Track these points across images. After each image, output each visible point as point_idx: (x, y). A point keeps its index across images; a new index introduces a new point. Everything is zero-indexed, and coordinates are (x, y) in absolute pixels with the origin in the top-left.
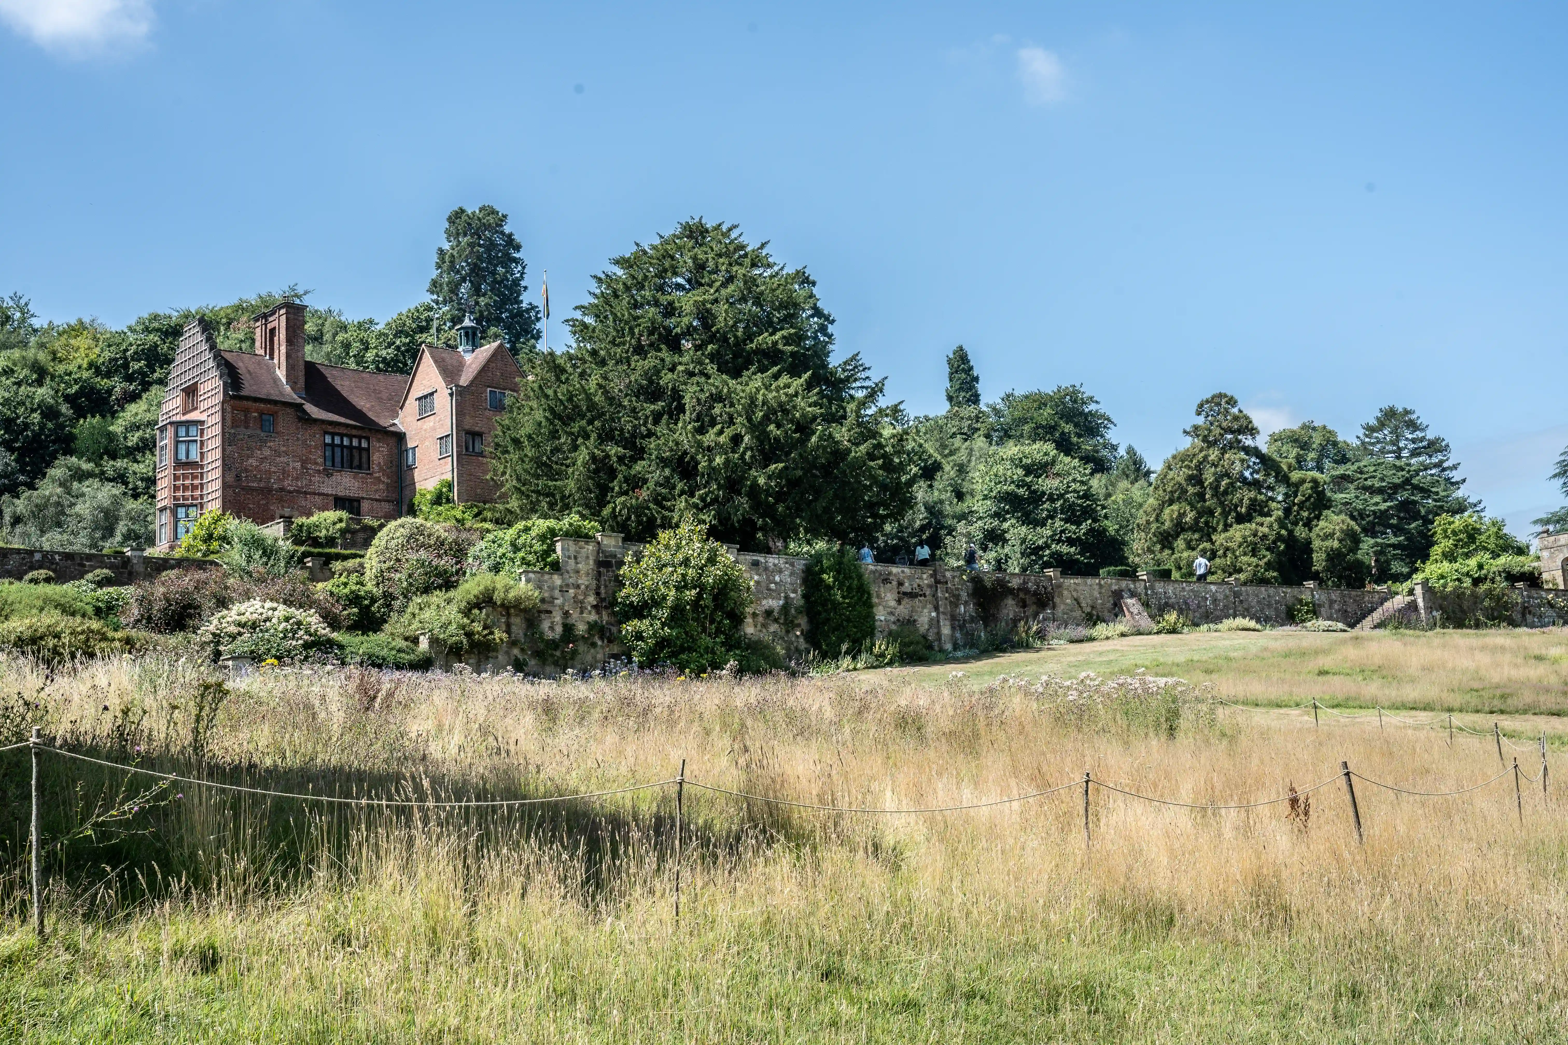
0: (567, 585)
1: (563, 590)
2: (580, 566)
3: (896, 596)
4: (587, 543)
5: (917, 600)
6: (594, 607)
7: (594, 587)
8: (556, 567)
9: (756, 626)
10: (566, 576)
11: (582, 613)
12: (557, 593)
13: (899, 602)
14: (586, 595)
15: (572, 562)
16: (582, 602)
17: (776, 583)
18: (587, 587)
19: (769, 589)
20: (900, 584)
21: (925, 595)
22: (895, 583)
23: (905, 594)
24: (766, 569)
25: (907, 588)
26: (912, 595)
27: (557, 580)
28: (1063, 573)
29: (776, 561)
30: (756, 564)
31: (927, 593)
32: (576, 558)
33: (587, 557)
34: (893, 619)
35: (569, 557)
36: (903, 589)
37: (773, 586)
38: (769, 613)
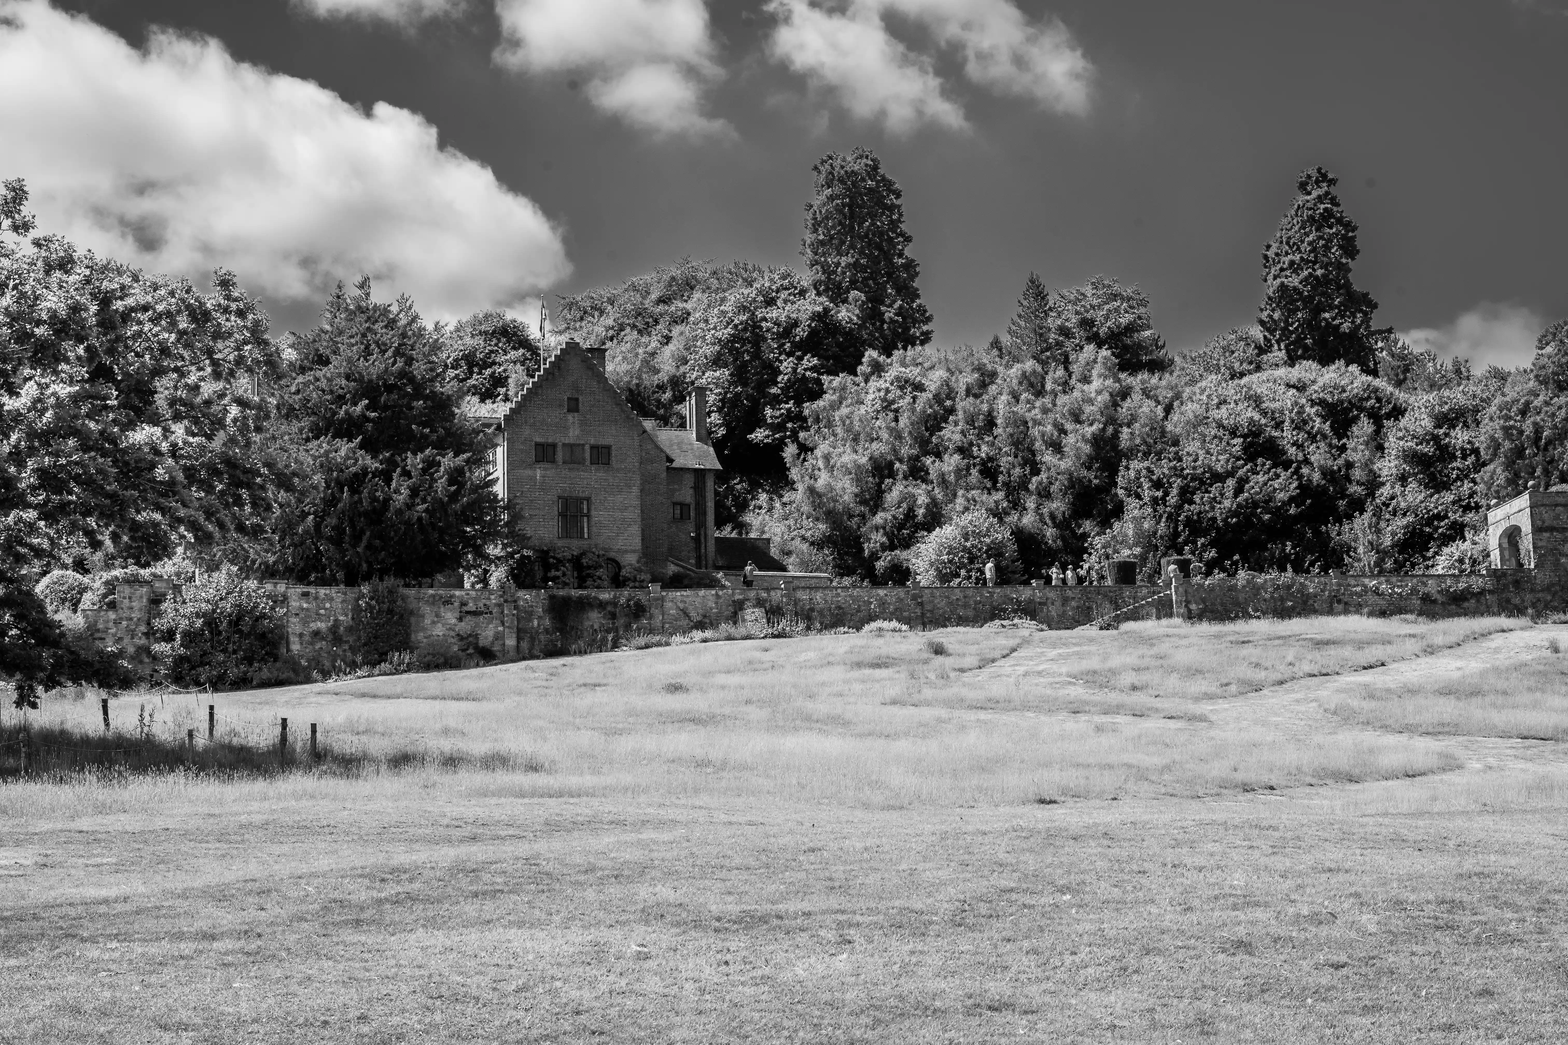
0: (121, 619)
1: (117, 622)
2: (134, 604)
3: (457, 615)
4: (141, 586)
5: (481, 618)
6: (144, 634)
7: (146, 618)
8: (112, 605)
9: (301, 644)
10: (120, 611)
11: (132, 638)
12: (111, 624)
13: (460, 619)
14: (137, 625)
15: (126, 601)
16: (134, 630)
17: (326, 609)
18: (139, 619)
19: (318, 614)
20: (463, 604)
21: (491, 613)
22: (456, 604)
23: (468, 613)
24: (316, 598)
25: (471, 606)
26: (475, 613)
27: (112, 615)
28: (662, 588)
29: (328, 592)
30: (305, 595)
31: (495, 611)
32: (130, 598)
33: (141, 597)
34: (453, 634)
35: (124, 598)
36: (465, 608)
37: (322, 612)
38: (316, 634)
